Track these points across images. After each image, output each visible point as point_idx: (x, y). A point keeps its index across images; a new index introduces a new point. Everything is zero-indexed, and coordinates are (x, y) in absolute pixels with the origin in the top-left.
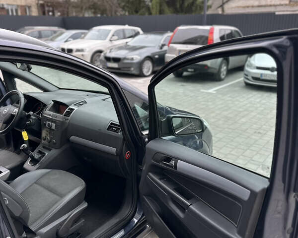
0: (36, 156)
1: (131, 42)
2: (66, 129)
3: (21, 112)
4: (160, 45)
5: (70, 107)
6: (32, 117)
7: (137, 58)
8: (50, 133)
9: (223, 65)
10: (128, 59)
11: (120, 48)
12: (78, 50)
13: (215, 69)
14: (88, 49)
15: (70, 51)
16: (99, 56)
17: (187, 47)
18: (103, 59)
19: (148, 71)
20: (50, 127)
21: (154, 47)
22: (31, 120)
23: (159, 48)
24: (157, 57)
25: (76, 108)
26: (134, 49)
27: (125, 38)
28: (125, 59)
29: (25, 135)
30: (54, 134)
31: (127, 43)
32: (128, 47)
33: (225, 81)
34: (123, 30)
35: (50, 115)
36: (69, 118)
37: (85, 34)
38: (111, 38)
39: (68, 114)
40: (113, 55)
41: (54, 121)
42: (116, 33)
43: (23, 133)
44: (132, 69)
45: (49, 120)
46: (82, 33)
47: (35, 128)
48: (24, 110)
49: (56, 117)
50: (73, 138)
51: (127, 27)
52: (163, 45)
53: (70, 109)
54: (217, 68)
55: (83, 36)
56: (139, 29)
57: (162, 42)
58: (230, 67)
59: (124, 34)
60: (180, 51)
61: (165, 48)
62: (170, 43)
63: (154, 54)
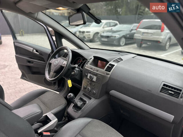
0: (79, 104)
1: (114, 28)
2: (107, 83)
3: (69, 65)
4: (130, 30)
5: (110, 63)
6: (77, 69)
7: (118, 36)
8: (91, 84)
9: (168, 42)
10: (113, 37)
11: (108, 31)
12: (87, 32)
13: (164, 43)
14: (92, 32)
15: (83, 32)
16: (98, 35)
17: (148, 31)
18: (100, 36)
19: (123, 44)
20: (91, 78)
21: (127, 31)
22: (75, 71)
23: (129, 31)
24: (128, 36)
25: (115, 64)
26: (114, 32)
27: (110, 26)
28: (111, 36)
29: (70, 83)
30: (94, 85)
31: (112, 29)
32: (112, 31)
33: (168, 51)
34: (110, 23)
35: (92, 69)
36: (110, 73)
37: (90, 25)
38: (104, 26)
39: (109, 69)
40: (105, 34)
41: (96, 75)
42: (106, 24)
43: (68, 81)
44: (115, 42)
45: (91, 72)
46: (89, 24)
47: (77, 77)
48: (71, 63)
49: (98, 71)
50: (113, 92)
51: (111, 21)
52: (132, 30)
53: (110, 64)
54: (165, 43)
55: (89, 25)
56: (117, 22)
57: (131, 28)
58: (171, 43)
59: (110, 24)
60: (144, 33)
61: (133, 31)
62: (138, 28)
63: (127, 35)
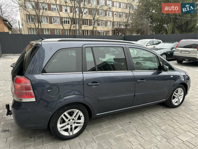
1: (157, 46)
17: (185, 49)
21: (168, 49)
23: (170, 49)
26: (157, 49)
27: (153, 44)
31: (154, 47)
32: (155, 49)
38: (147, 44)
39: (141, 65)
42: (149, 42)
51: (155, 40)
52: (173, 48)
56: (161, 41)
59: (153, 42)
60: (182, 51)
61: (173, 50)
62: (177, 47)
63: (168, 52)
